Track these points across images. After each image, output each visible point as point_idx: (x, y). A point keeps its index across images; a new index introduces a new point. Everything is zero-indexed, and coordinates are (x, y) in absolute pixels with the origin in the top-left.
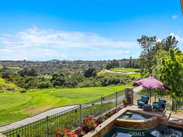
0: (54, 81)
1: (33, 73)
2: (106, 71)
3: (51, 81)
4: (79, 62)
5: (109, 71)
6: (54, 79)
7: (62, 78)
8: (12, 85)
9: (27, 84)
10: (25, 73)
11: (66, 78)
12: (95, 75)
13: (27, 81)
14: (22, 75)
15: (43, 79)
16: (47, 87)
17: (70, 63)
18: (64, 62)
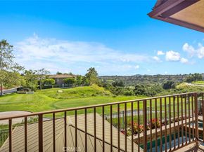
0: (136, 91)
1: (121, 85)
2: (187, 84)
3: (134, 90)
4: (158, 76)
5: (190, 84)
6: (136, 89)
7: (142, 89)
8: (108, 92)
9: (117, 92)
10: (116, 84)
11: (145, 89)
12: (174, 87)
13: (117, 90)
14: (114, 86)
15: (128, 89)
16: (130, 95)
17: (150, 77)
18: (145, 76)
